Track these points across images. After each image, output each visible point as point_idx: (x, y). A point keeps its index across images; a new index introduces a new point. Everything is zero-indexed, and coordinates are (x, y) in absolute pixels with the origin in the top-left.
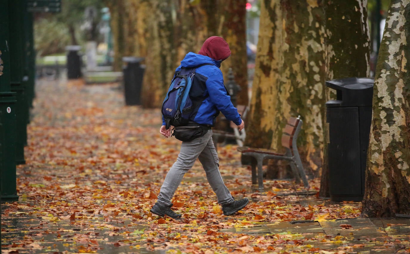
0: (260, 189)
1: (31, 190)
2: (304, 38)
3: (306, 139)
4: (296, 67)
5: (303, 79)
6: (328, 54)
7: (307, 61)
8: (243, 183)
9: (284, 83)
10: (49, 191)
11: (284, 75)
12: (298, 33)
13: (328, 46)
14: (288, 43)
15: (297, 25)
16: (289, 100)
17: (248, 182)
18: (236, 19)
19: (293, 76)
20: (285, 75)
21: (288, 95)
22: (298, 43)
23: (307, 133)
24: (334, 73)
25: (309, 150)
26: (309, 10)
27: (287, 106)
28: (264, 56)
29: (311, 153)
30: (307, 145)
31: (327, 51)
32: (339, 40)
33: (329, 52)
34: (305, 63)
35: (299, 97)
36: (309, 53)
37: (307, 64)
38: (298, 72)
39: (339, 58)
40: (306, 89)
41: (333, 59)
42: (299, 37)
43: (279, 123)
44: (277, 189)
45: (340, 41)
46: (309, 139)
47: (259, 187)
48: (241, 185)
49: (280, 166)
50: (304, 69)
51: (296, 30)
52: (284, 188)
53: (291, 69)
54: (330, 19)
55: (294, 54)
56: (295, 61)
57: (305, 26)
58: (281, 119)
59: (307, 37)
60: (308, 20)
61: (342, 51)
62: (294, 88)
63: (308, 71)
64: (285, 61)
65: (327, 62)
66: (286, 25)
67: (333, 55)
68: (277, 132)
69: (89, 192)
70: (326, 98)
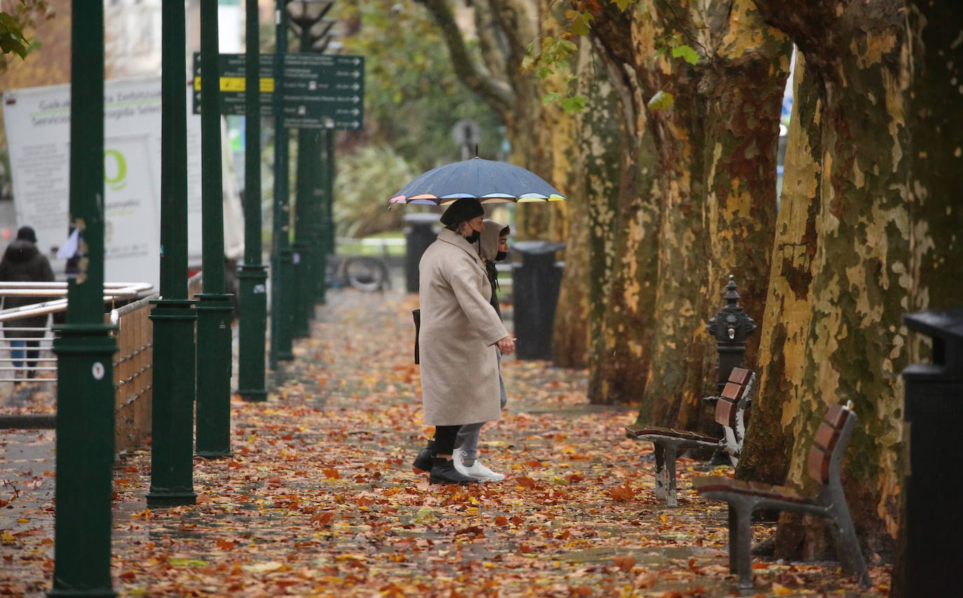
0: (743, 586)
1: (166, 575)
2: (877, 203)
3: (877, 460)
4: (856, 275)
5: (872, 308)
6: (916, 244)
7: (884, 261)
8: (707, 569)
9: (824, 315)
10: (208, 579)
11: (826, 295)
12: (862, 189)
13: (916, 223)
14: (835, 214)
15: (861, 169)
16: (835, 359)
17: (719, 568)
18: (750, 154)
19: (847, 298)
20: (829, 296)
21: (834, 346)
22: (862, 214)
23: (880, 445)
24: (930, 294)
25: (886, 487)
26: (894, 131)
27: (831, 375)
28: (794, 245)
29: (889, 497)
30: (881, 476)
31: (915, 237)
32: (945, 211)
33: (920, 238)
34: (880, 265)
35: (864, 352)
36: (890, 242)
37: (884, 269)
38: (861, 288)
39: (946, 257)
40: (881, 332)
41: (927, 258)
42: (866, 199)
43: (810, 416)
44: (785, 590)
45: (949, 211)
46: (885, 460)
47: (741, 582)
48: (703, 574)
49: (809, 526)
50: (877, 281)
51: (859, 182)
52: (806, 587)
53: (844, 280)
54: (923, 155)
55: (850, 242)
56: (855, 259)
57: (881, 173)
58: (814, 406)
59: (885, 200)
60: (890, 157)
61: (954, 238)
62: (849, 330)
63: (886, 288)
64: (827, 259)
65: (914, 266)
66: (832, 168)
67: (930, 249)
68: (803, 441)
69: (308, 582)
70: (910, 358)
